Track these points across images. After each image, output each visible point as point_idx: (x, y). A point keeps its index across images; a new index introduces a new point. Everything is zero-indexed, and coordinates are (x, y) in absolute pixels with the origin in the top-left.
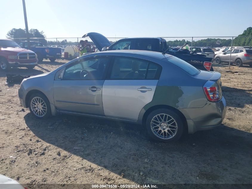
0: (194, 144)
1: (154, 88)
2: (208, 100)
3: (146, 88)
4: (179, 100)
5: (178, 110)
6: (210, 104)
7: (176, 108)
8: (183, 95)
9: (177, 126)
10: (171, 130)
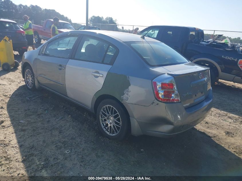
0: (142, 150)
1: (105, 74)
2: (156, 98)
3: (98, 73)
4: (124, 92)
5: (122, 104)
6: (158, 104)
7: (120, 101)
8: (129, 87)
9: (121, 123)
10: (116, 126)
